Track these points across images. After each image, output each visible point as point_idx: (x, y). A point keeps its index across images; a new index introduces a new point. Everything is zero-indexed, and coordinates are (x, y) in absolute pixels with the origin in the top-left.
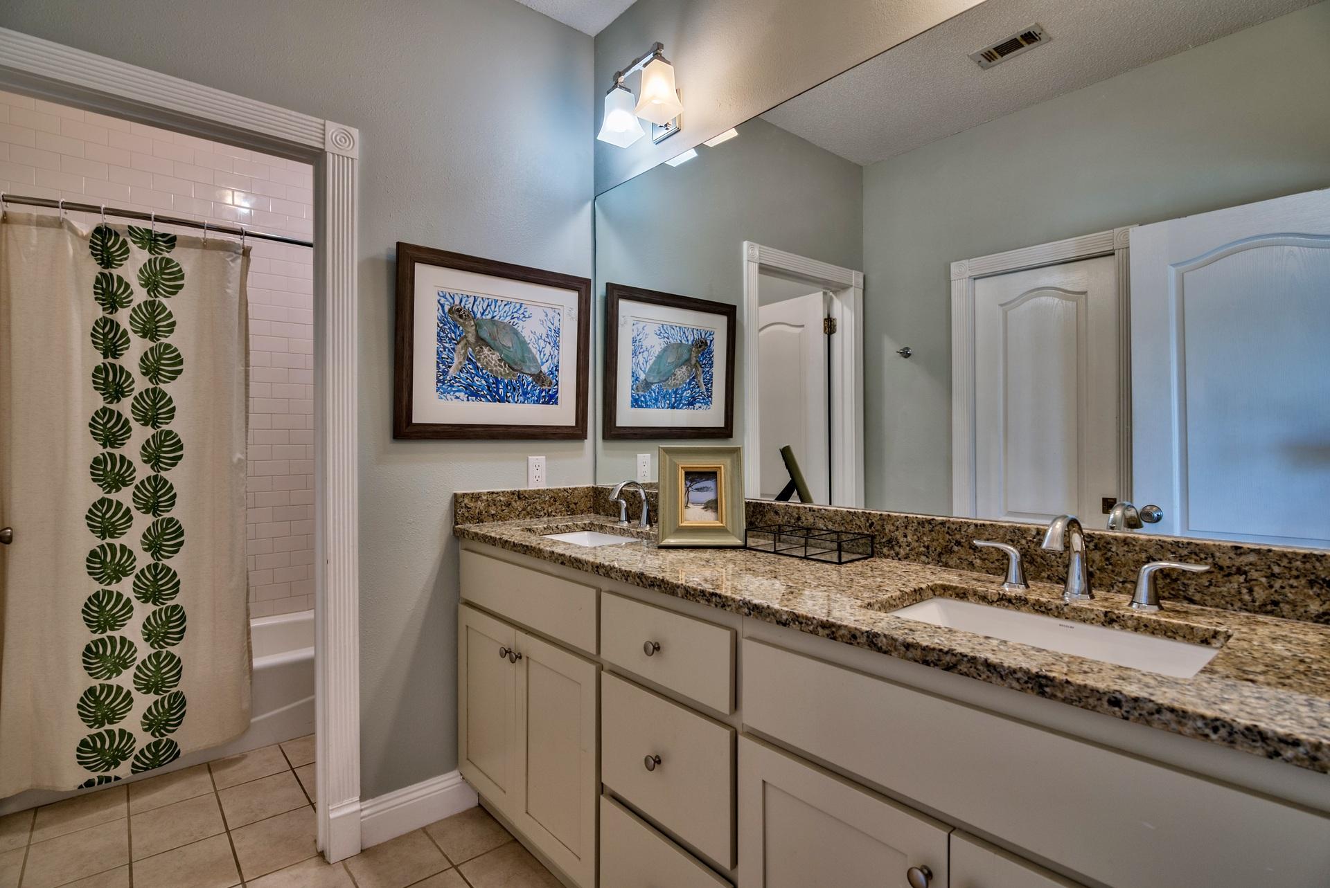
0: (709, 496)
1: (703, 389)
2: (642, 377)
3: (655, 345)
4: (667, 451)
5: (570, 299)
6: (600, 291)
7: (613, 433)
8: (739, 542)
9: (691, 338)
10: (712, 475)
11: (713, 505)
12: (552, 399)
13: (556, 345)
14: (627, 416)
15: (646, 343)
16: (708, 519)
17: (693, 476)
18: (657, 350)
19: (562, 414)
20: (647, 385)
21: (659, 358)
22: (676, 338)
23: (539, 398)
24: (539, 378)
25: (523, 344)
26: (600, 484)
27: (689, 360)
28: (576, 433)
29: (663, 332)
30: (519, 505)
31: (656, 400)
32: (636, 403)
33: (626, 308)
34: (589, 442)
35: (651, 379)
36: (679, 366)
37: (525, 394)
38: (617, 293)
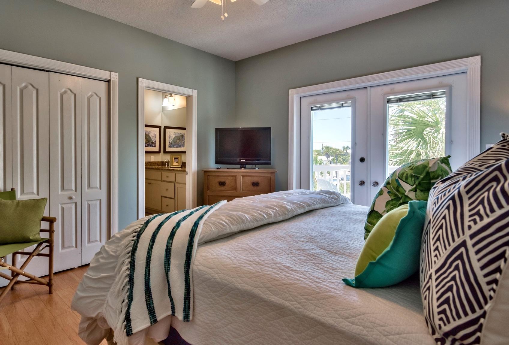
0: (177, 161)
1: (183, 144)
2: (171, 142)
3: (173, 136)
4: (172, 155)
5: (158, 129)
6: (163, 127)
7: (165, 152)
8: (181, 167)
9: (180, 135)
10: (177, 158)
11: (177, 162)
12: (155, 146)
13: (155, 137)
14: (168, 149)
15: (171, 136)
16: (177, 164)
17: (175, 158)
18: (173, 137)
19: (156, 149)
20: (171, 143)
21: (174, 138)
22: (177, 135)
23: (153, 146)
24: (153, 143)
25: (150, 137)
26: (163, 161)
27: (180, 139)
28: (159, 152)
29: (175, 134)
30: (149, 164)
31: (173, 146)
32: (169, 147)
33: (168, 130)
34: (161, 154)
35: (172, 142)
36: (178, 140)
37: (150, 145)
38: (166, 128)
